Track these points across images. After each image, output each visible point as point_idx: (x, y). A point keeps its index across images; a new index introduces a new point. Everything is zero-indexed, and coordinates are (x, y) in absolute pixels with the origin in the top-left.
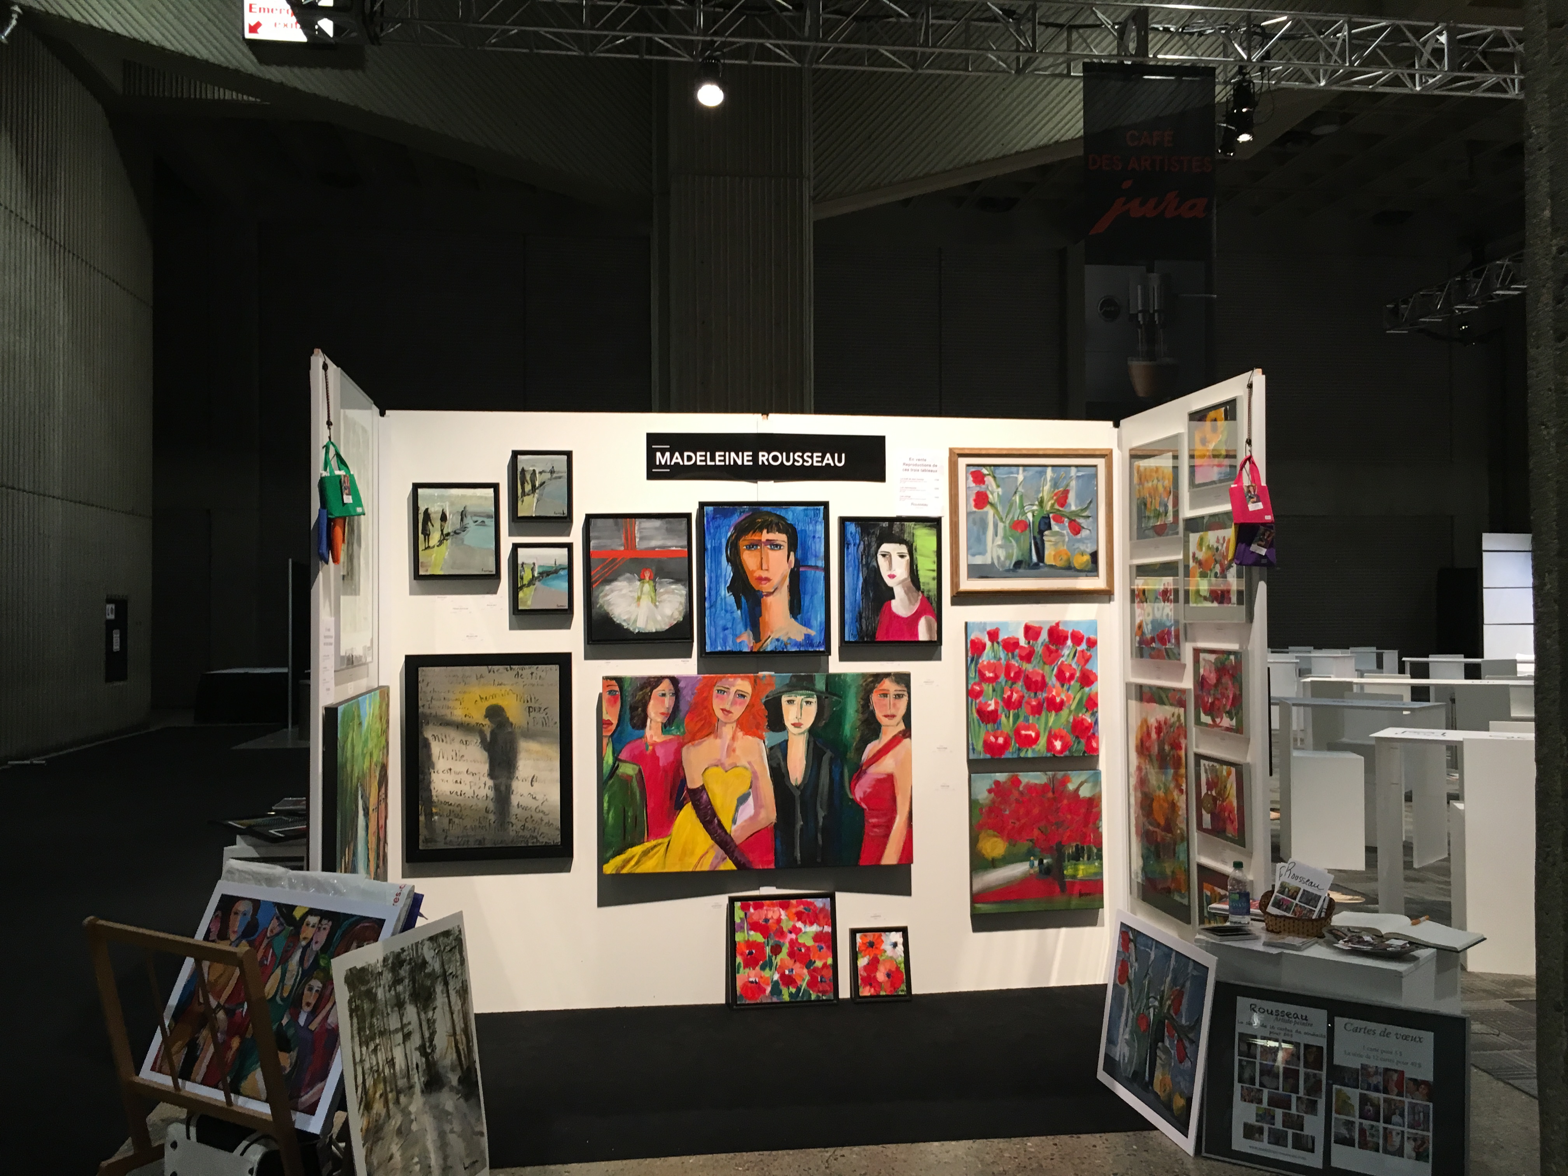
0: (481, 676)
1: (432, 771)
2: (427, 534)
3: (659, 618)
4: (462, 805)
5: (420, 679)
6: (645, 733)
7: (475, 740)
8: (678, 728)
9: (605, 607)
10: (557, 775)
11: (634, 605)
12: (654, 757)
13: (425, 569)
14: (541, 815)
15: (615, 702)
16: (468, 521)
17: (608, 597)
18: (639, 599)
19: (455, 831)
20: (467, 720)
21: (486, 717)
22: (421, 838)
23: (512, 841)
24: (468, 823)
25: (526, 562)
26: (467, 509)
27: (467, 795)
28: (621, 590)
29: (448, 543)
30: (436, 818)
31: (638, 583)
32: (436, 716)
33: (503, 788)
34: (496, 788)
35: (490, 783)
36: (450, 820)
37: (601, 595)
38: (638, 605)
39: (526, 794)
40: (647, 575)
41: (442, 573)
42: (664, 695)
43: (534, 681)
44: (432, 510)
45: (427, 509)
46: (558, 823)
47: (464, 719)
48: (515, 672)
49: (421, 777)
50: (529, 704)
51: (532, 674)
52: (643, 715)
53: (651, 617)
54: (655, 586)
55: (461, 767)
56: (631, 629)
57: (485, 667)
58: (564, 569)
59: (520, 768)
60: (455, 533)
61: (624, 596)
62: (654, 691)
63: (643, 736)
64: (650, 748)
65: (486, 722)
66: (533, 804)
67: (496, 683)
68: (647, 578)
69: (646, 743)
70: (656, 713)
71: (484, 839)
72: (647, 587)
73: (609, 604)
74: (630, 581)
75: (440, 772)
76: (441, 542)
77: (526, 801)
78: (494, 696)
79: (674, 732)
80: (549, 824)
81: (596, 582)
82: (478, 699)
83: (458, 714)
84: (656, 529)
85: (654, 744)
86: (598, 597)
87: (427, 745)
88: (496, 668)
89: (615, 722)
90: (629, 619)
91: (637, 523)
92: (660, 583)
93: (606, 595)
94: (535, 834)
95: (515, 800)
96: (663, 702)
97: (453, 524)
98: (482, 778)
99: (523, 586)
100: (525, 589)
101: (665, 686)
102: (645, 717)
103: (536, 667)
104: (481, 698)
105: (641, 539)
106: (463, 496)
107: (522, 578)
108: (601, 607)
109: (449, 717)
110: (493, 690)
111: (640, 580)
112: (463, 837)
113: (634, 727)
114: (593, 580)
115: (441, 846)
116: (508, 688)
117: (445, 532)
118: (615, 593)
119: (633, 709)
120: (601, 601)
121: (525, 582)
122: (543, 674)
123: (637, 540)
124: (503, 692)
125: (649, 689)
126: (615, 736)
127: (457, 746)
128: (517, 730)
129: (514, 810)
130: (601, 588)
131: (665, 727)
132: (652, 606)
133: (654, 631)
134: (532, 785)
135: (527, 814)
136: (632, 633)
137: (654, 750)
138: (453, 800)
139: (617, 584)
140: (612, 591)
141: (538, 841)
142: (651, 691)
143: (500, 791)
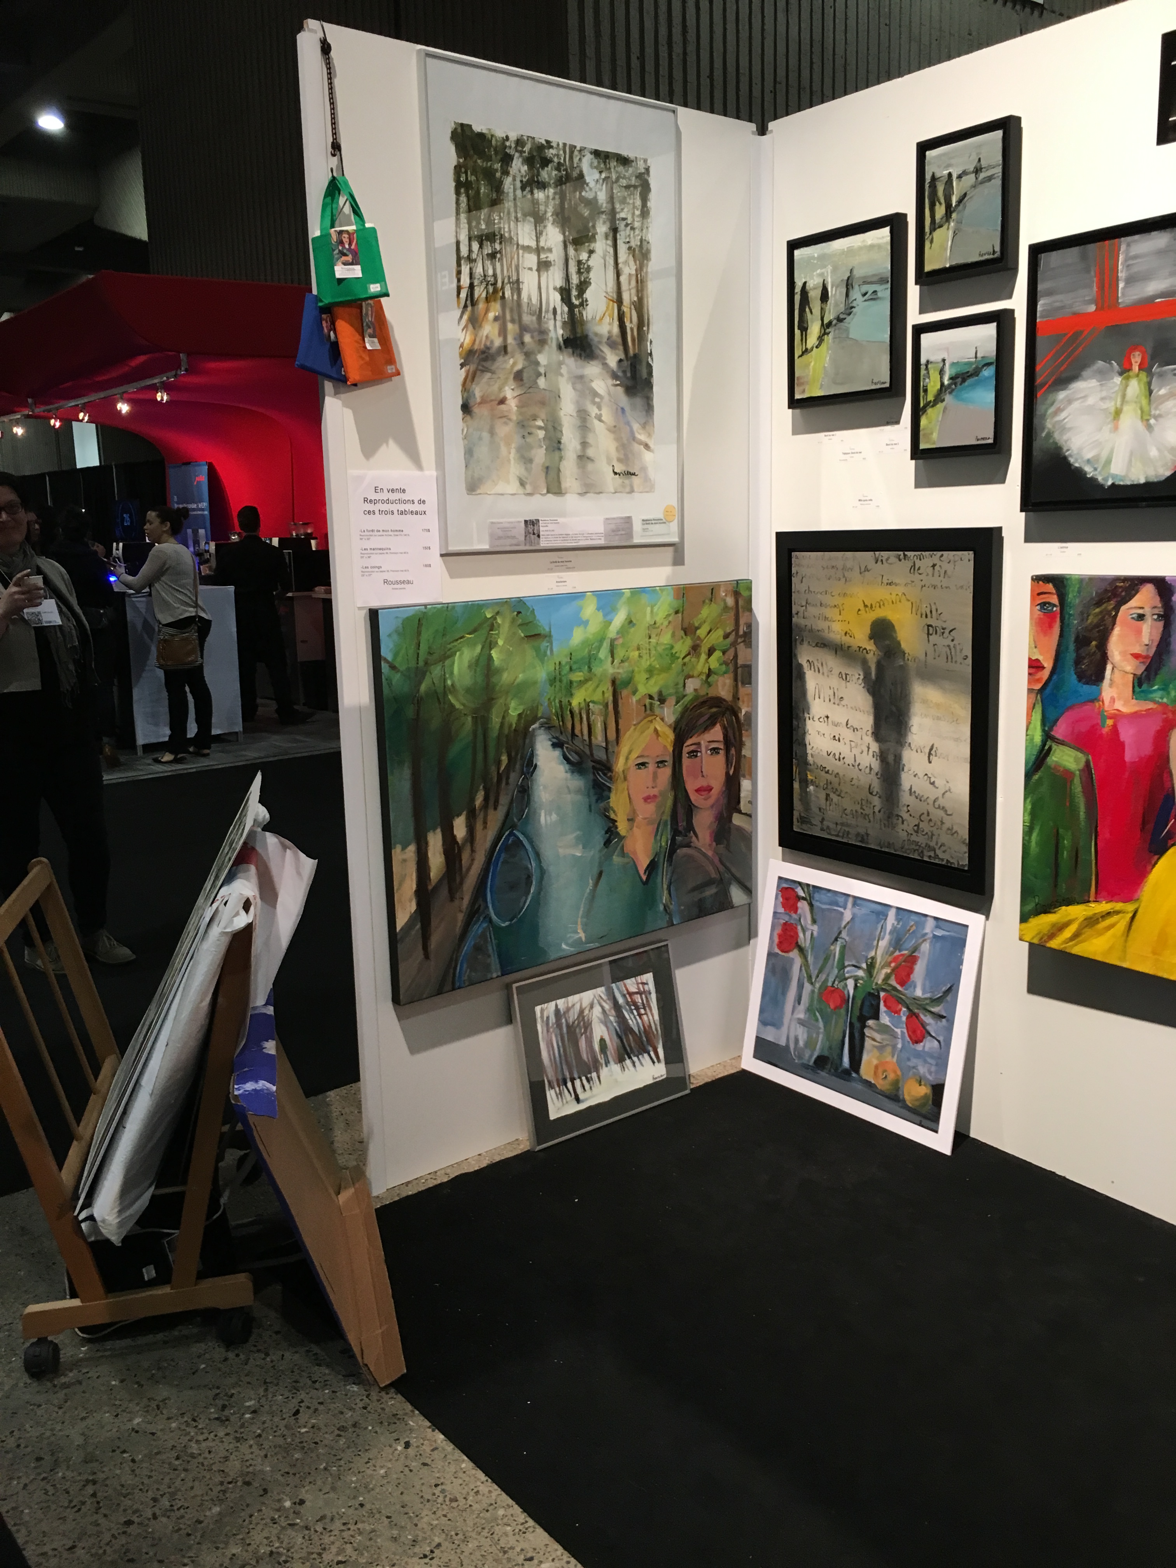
0: (867, 570)
1: (806, 715)
2: (804, 329)
3: (1154, 452)
4: (841, 774)
5: (794, 570)
6: (1101, 693)
7: (856, 674)
8: (1165, 688)
9: (1056, 436)
10: (965, 750)
11: (1107, 428)
12: (1115, 741)
13: (801, 388)
14: (941, 813)
15: (1051, 626)
16: (856, 294)
17: (1063, 415)
18: (1118, 413)
19: (832, 814)
20: (846, 640)
21: (871, 638)
22: (796, 814)
23: (902, 848)
24: (847, 804)
25: (932, 359)
26: (855, 272)
27: (847, 761)
28: (1085, 397)
29: (829, 339)
30: (812, 788)
31: (1118, 380)
32: (811, 631)
33: (891, 758)
34: (882, 757)
35: (875, 747)
36: (828, 795)
37: (1050, 411)
38: (1116, 428)
39: (921, 775)
40: (1136, 359)
41: (822, 394)
42: (1141, 617)
43: (936, 581)
44: (810, 284)
45: (805, 283)
46: (964, 833)
47: (844, 638)
48: (910, 564)
49: (795, 723)
50: (930, 621)
51: (934, 566)
52: (1098, 656)
53: (1137, 453)
54: (1149, 384)
55: (839, 715)
56: (1100, 479)
57: (872, 553)
58: (988, 364)
59: (914, 729)
60: (840, 320)
61: (1090, 410)
62: (1123, 608)
63: (1097, 698)
64: (1110, 722)
65: (870, 646)
66: (931, 793)
67: (885, 581)
68: (1136, 368)
69: (1100, 712)
70: (1123, 653)
71: (867, 835)
72: (1135, 387)
73: (1064, 430)
74: (1103, 376)
75: (816, 719)
76: (821, 339)
77: (921, 786)
78: (881, 604)
79: (1157, 696)
80: (952, 832)
81: (1043, 385)
82: (862, 607)
83: (836, 631)
84: (1160, 253)
85: (1117, 716)
86: (1043, 417)
87: (801, 676)
88: (885, 554)
89: (1048, 665)
90: (1097, 458)
91: (1123, 247)
92: (1161, 375)
93: (1059, 411)
94: (932, 844)
95: (907, 780)
96: (1139, 632)
97: (836, 305)
98: (865, 737)
99: (927, 404)
100: (930, 411)
101: (1146, 598)
102: (1104, 659)
103: (940, 553)
104: (866, 606)
105: (1129, 281)
106: (850, 251)
107: (926, 391)
108: (1049, 435)
109: (826, 634)
110: (881, 593)
111: (1121, 374)
112: (842, 824)
113: (1082, 677)
114: (1039, 380)
115: (816, 832)
116: (900, 590)
117: (826, 321)
118: (1076, 405)
119: (1082, 641)
120: (1049, 424)
121: (930, 397)
122: (949, 567)
123: (1121, 285)
124: (894, 597)
125: (1112, 603)
126: (1048, 690)
127: (835, 682)
128: (910, 663)
129: (905, 798)
130: (1051, 397)
131: (1140, 686)
132: (1140, 426)
133: (1142, 481)
134: (930, 762)
135: (922, 808)
136: (1101, 486)
137: (1115, 728)
138: (831, 764)
139: (1079, 386)
140: (1070, 401)
141: (936, 856)
142: (1117, 609)
143: (887, 763)
